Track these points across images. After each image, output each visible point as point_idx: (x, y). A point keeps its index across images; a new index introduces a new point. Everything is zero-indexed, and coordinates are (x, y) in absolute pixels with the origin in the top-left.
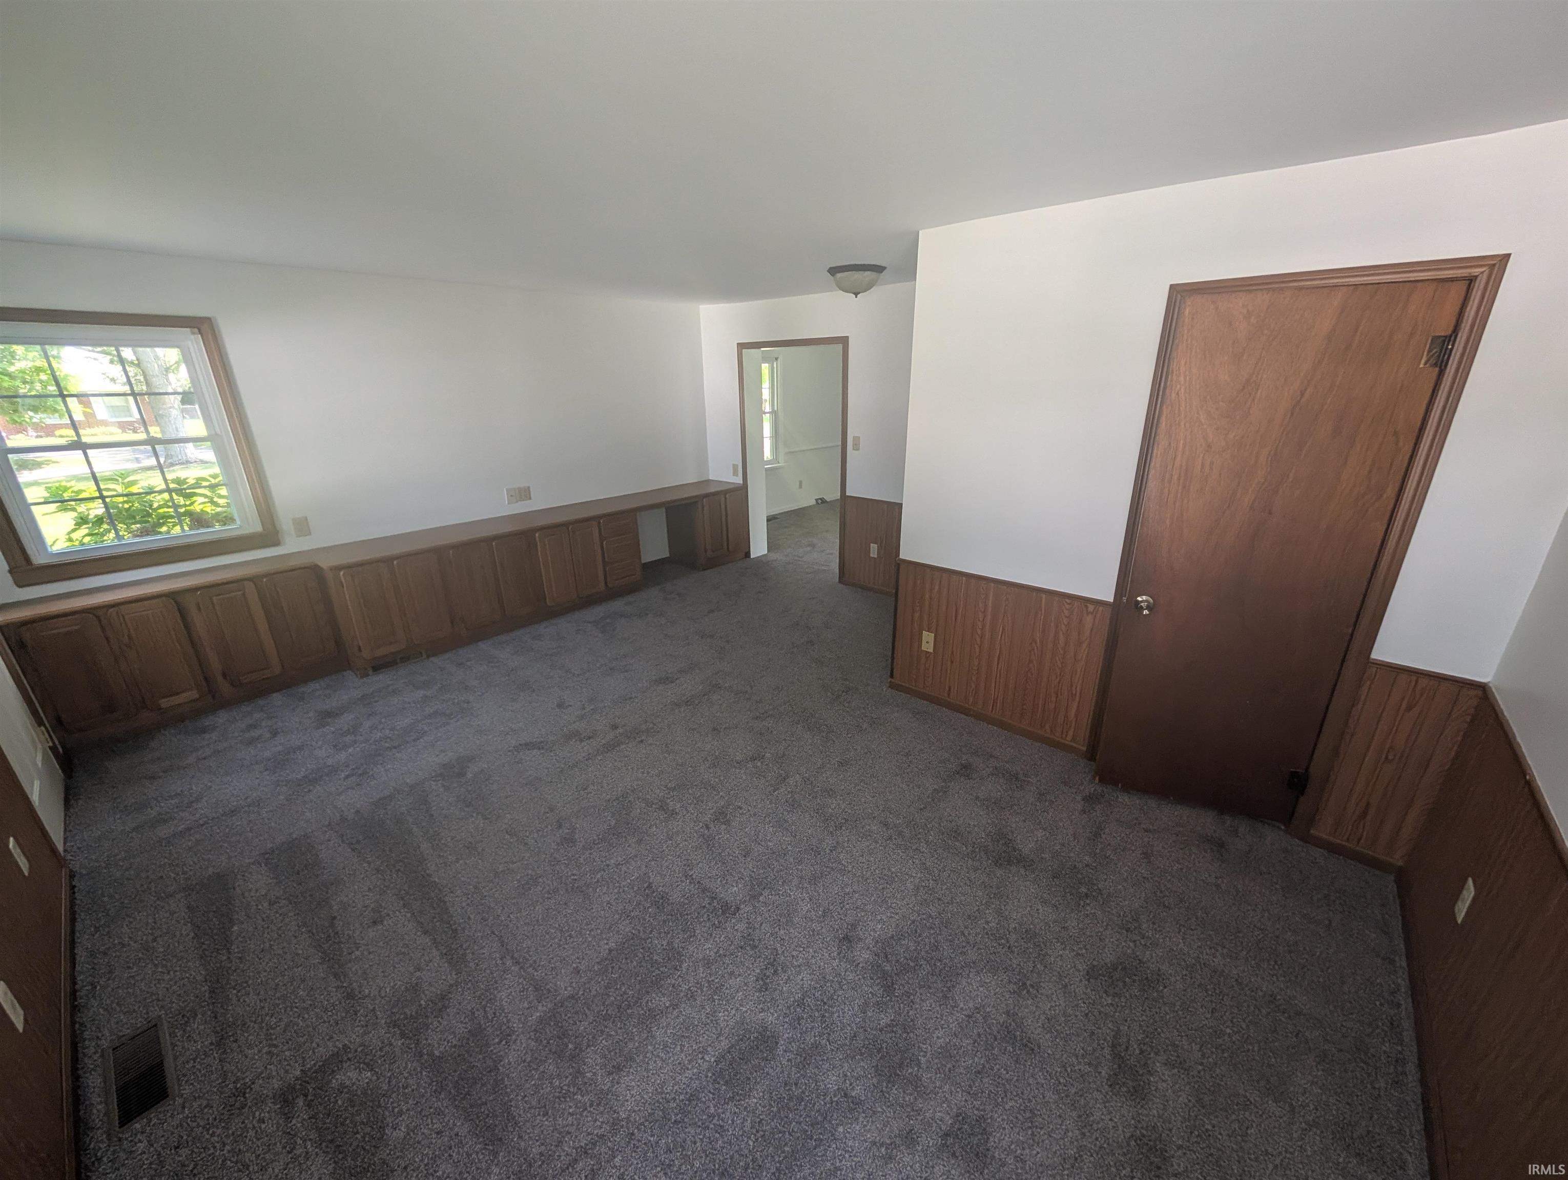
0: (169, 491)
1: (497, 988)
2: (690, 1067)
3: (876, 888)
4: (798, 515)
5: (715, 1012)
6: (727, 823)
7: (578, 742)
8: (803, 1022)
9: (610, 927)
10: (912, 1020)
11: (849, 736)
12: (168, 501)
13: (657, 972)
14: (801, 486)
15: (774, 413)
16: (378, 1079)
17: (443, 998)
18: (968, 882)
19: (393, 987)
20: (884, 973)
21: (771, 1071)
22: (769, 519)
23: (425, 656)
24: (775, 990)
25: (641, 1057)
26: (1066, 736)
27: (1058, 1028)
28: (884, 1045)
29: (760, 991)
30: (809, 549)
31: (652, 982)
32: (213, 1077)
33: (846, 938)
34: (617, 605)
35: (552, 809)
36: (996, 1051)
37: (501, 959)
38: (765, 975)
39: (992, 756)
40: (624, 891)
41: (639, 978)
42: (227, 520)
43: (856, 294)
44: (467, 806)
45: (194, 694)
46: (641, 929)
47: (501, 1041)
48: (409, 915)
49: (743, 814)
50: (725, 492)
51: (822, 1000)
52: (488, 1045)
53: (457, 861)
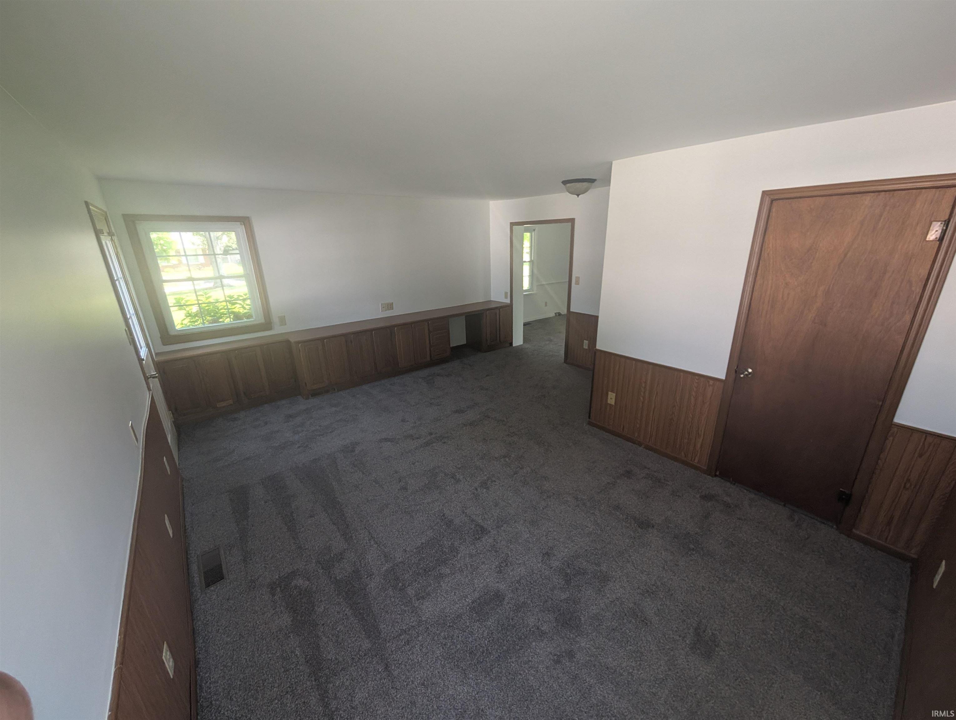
0: (226, 301)
1: (366, 553)
2: (458, 603)
3: (567, 531)
4: (544, 323)
5: (473, 579)
6: (487, 488)
7: (411, 440)
8: (519, 591)
9: (423, 532)
10: (579, 599)
11: (561, 449)
12: (225, 306)
13: (445, 557)
14: (546, 305)
15: (531, 262)
16: (312, 585)
17: (341, 554)
18: (621, 534)
19: (319, 546)
20: (567, 574)
21: (500, 611)
22: (525, 325)
23: (336, 390)
24: (506, 574)
25: (434, 595)
26: (694, 460)
27: (664, 615)
28: (562, 609)
29: (498, 573)
30: (547, 342)
31: (442, 561)
32: (242, 573)
33: (547, 553)
34: (436, 369)
35: (396, 472)
36: (625, 621)
37: (369, 541)
38: (501, 566)
39: (646, 467)
40: (430, 516)
41: (436, 558)
42: (249, 316)
43: (578, 195)
44: (355, 467)
45: (231, 402)
46: (438, 535)
47: (367, 577)
48: (326, 515)
49: (496, 485)
50: (502, 307)
51: (530, 582)
52: (361, 578)
53: (350, 492)
